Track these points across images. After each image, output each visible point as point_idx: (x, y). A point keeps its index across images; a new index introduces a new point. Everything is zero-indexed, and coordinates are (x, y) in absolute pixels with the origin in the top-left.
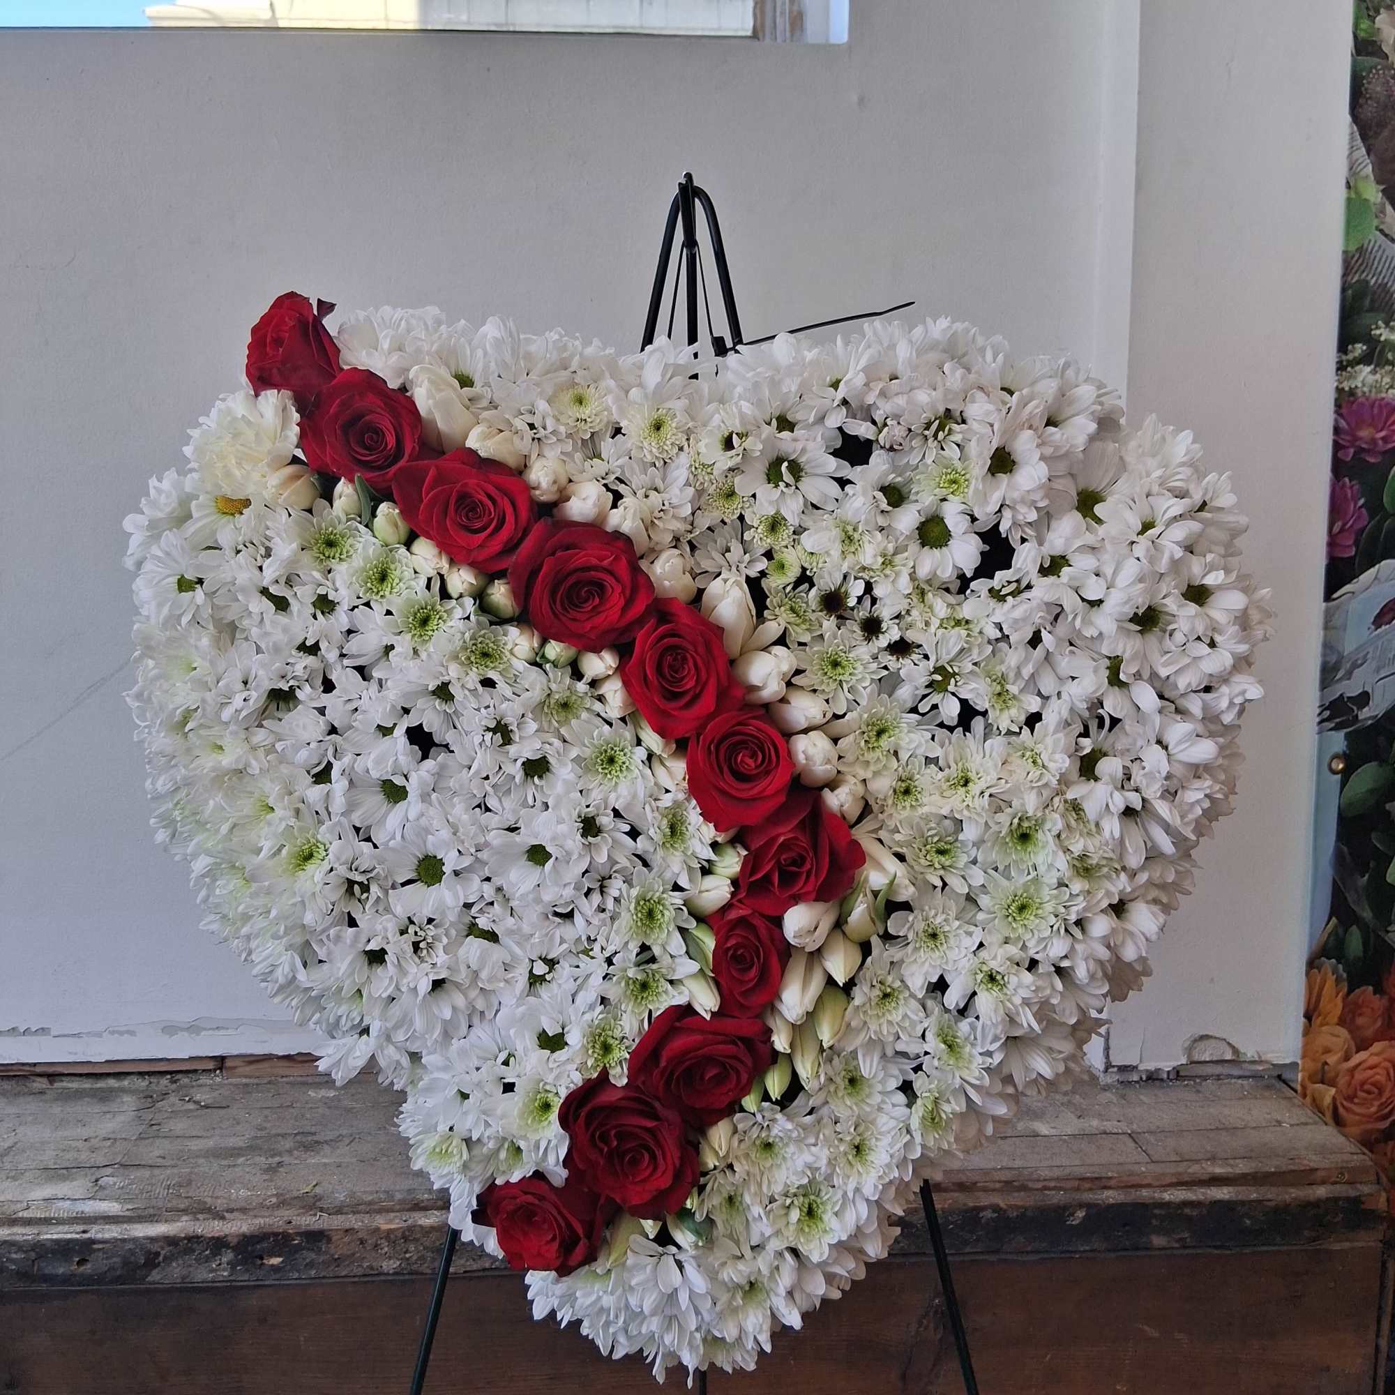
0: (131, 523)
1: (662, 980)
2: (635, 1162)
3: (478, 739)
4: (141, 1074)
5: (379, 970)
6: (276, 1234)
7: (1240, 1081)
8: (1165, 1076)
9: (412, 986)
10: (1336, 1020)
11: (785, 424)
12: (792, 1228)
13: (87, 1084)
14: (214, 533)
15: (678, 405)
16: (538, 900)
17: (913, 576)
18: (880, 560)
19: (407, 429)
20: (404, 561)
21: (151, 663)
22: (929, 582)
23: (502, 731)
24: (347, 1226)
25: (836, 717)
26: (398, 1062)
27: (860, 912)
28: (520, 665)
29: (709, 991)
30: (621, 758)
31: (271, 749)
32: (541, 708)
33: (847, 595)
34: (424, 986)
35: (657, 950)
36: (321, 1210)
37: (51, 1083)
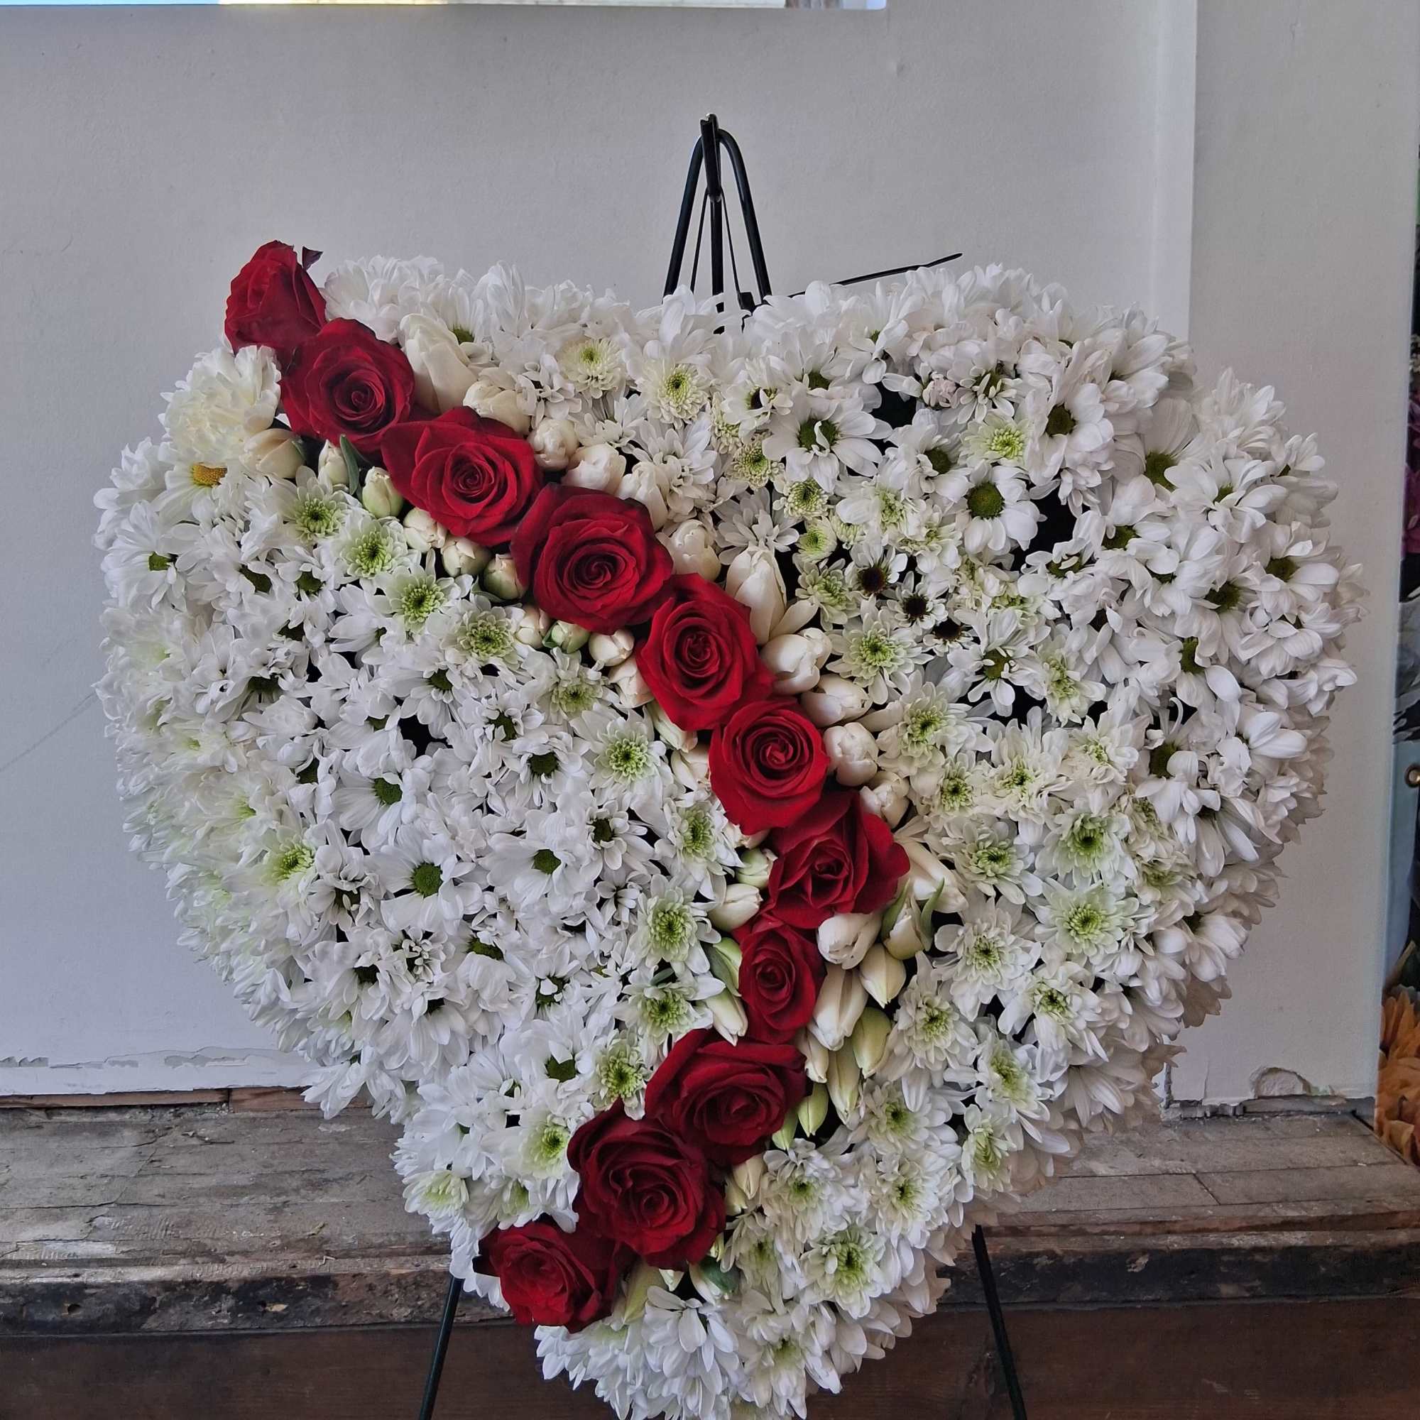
0: (102, 498)
1: (683, 1001)
2: (653, 1205)
3: (478, 733)
4: (144, 1107)
5: (370, 990)
6: (279, 1279)
7: (1311, 1117)
8: (1231, 1112)
9: (406, 1007)
10: (1414, 1052)
11: (818, 380)
12: (829, 1279)
13: (86, 1118)
14: (188, 506)
15: (699, 360)
16: (545, 912)
17: (962, 550)
18: (925, 531)
19: (398, 388)
20: (396, 534)
21: (121, 650)
22: (979, 556)
23: (506, 724)
24: (355, 1271)
25: (876, 707)
26: (392, 1092)
27: (903, 924)
28: (525, 650)
29: (736, 1013)
30: (637, 754)
31: (251, 745)
32: (547, 698)
33: (887, 570)
34: (420, 1007)
35: (677, 968)
36: (328, 1253)
37: (49, 1116)
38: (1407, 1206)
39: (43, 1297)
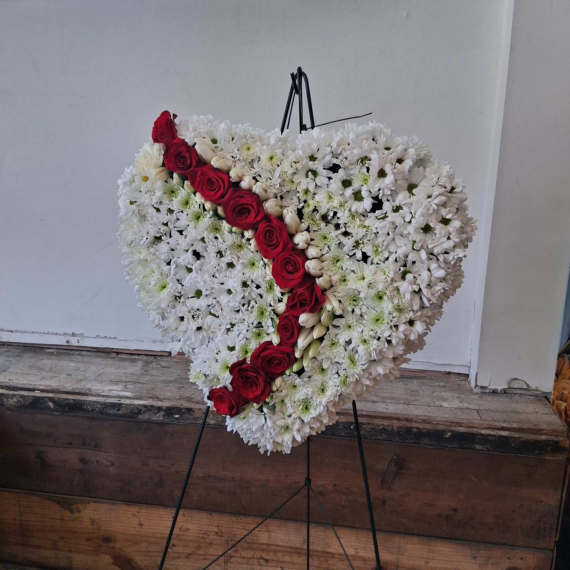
0: (120, 182)
1: (264, 333)
2: (251, 386)
3: (212, 255)
4: (146, 355)
5: (182, 323)
6: (177, 408)
7: (529, 397)
8: (500, 392)
9: (191, 328)
10: (568, 378)
11: (313, 158)
12: (299, 411)
13: (128, 357)
14: (140, 187)
15: (279, 151)
16: (229, 306)
17: (350, 210)
18: (339, 205)
19: (193, 159)
20: (193, 198)
21: (123, 226)
22: (356, 212)
23: (220, 254)
24: (200, 408)
25: (323, 255)
26: (189, 351)
27: (324, 317)
28: (226, 232)
29: (277, 337)
30: (256, 264)
31: (155, 254)
32: (232, 247)
33: (329, 215)
34: (195, 328)
35: (263, 324)
36: (192, 402)
37: (117, 355)
38: (548, 428)
39: (110, 406)
